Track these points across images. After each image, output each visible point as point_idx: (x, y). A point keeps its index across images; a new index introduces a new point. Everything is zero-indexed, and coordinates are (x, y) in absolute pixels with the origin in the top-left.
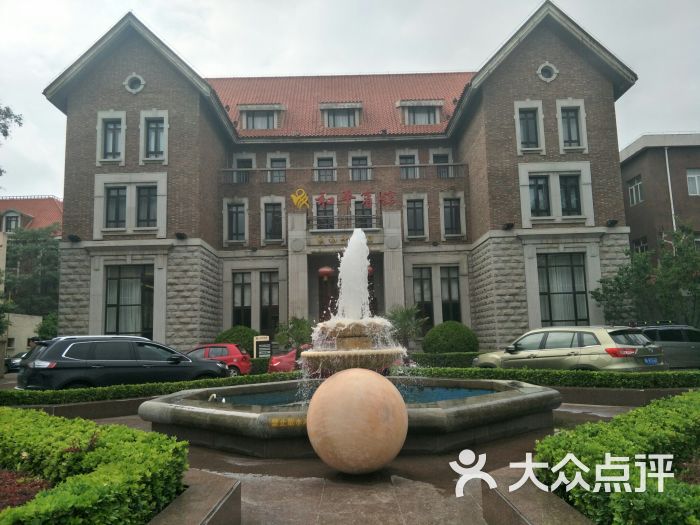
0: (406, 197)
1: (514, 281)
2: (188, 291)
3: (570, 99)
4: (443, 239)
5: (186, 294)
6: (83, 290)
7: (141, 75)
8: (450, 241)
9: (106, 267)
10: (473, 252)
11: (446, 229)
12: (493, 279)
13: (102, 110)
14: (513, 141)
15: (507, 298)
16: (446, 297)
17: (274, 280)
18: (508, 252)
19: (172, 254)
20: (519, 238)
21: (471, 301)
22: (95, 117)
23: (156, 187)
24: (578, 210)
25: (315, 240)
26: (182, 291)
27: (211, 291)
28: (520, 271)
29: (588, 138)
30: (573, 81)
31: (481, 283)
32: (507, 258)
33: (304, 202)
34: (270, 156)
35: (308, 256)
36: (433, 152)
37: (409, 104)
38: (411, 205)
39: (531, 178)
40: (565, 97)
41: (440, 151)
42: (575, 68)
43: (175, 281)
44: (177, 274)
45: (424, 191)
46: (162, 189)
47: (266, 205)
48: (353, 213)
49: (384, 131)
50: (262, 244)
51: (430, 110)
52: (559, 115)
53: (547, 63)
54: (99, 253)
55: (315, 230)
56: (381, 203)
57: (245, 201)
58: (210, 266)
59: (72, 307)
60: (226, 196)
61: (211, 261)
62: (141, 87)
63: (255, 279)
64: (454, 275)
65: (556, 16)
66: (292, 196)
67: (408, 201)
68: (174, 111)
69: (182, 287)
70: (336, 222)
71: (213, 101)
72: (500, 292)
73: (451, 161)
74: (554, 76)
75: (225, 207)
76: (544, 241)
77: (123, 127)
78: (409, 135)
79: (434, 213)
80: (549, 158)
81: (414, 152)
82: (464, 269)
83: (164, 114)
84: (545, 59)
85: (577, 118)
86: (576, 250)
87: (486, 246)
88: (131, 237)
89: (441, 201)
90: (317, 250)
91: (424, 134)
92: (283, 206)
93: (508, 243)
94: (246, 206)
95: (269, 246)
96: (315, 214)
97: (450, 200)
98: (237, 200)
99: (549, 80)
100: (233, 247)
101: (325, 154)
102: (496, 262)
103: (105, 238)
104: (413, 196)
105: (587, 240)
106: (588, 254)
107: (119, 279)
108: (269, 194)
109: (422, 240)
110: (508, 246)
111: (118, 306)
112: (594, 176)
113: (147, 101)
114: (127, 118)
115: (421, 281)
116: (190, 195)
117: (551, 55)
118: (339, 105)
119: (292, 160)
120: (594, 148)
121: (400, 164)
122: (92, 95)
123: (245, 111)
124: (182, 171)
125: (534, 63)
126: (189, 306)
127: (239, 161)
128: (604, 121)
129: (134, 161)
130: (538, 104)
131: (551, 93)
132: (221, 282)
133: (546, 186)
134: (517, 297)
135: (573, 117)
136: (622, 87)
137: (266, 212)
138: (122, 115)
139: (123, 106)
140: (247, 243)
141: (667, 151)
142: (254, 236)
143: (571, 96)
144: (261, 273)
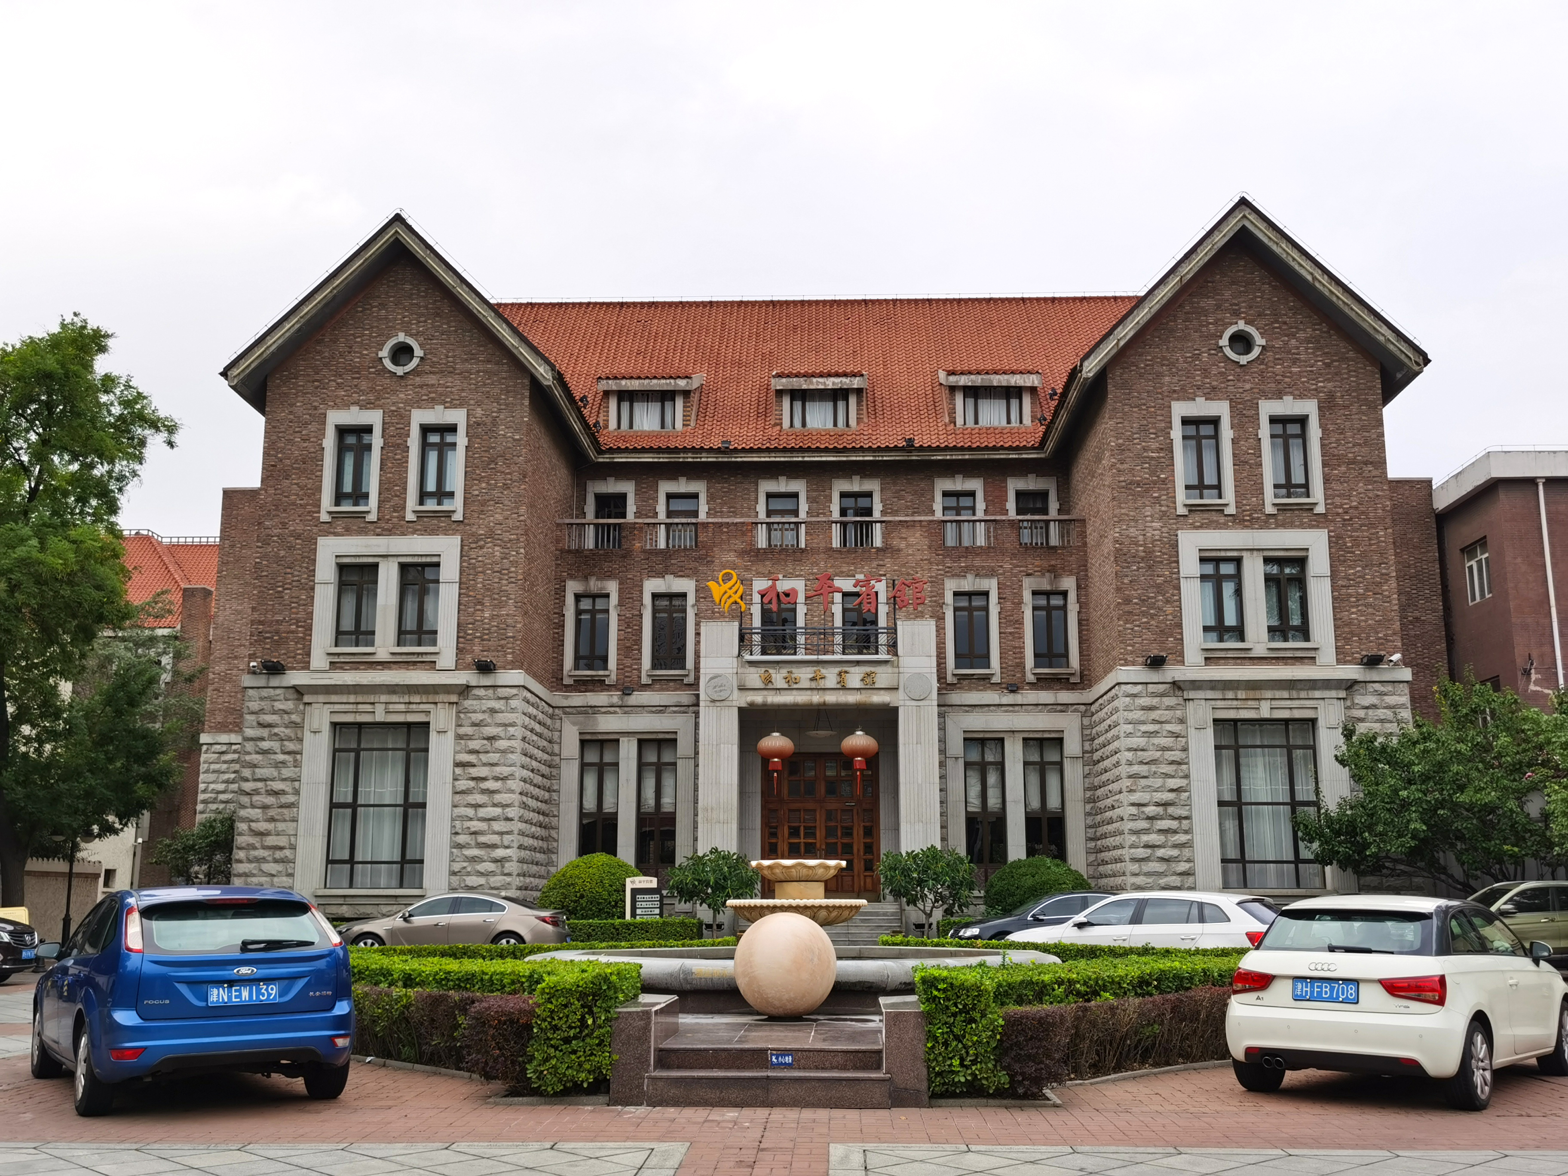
0: (951, 585)
1: (1167, 776)
2: (496, 779)
3: (1288, 399)
4: (1030, 678)
5: (490, 785)
6: (286, 773)
7: (411, 335)
8: (1042, 683)
9: (334, 725)
10: (1093, 708)
11: (1036, 655)
12: (1124, 770)
13: (336, 406)
14: (1168, 484)
15: (1151, 810)
16: (1035, 804)
17: (667, 758)
18: (1155, 715)
19: (467, 703)
20: (1177, 686)
21: (1088, 814)
22: (322, 420)
23: (437, 565)
24: (1304, 632)
25: (754, 677)
26: (484, 779)
27: (538, 779)
28: (1177, 755)
29: (1327, 480)
30: (1295, 362)
31: (1104, 777)
32: (1151, 728)
33: (736, 598)
34: (666, 487)
35: (740, 709)
36: (1014, 485)
37: (963, 380)
38: (964, 603)
39: (1203, 560)
40: (1279, 395)
41: (1030, 483)
42: (1301, 335)
43: (472, 758)
44: (475, 745)
45: (991, 573)
46: (450, 570)
47: (655, 596)
48: (838, 622)
49: (911, 441)
50: (645, 680)
51: (1010, 393)
52: (1265, 431)
53: (1241, 325)
54: (322, 698)
55: (758, 657)
56: (894, 602)
57: (612, 587)
58: (538, 728)
59: (265, 807)
60: (572, 577)
61: (541, 716)
62: (415, 362)
63: (628, 752)
64: (1052, 756)
65: (1260, 232)
66: (712, 584)
67: (956, 594)
68: (479, 412)
69: (483, 772)
70: (801, 639)
71: (558, 392)
72: (1136, 797)
73: (1053, 506)
74: (1256, 352)
75: (570, 600)
76: (1230, 694)
77: (377, 441)
78: (962, 449)
79: (1012, 621)
80: (1240, 521)
81: (976, 485)
82: (1072, 745)
83: (458, 416)
84: (1236, 314)
85: (1303, 436)
86: (1297, 714)
87: (1113, 699)
88: (382, 666)
89: (1027, 596)
90: (758, 698)
91: (994, 448)
92: (691, 599)
93: (1154, 695)
94: (614, 599)
95: (657, 683)
96: (757, 622)
97: (1048, 594)
98: (594, 585)
99: (1244, 360)
100: (583, 685)
101: (783, 485)
102: (1128, 735)
103: (334, 665)
104: (968, 584)
105: (1317, 694)
106: (1321, 724)
107: (357, 752)
108: (661, 575)
109: (986, 678)
110: (1155, 701)
111: (354, 806)
112: (1335, 561)
113: (424, 391)
114: (384, 423)
115: (982, 768)
116: (504, 582)
117: (1251, 307)
118: (815, 380)
119: (711, 498)
120: (1338, 500)
121: (945, 509)
122: (317, 377)
123: (613, 392)
124: (491, 534)
125: (1215, 323)
126: (498, 811)
127: (599, 498)
128: (1360, 445)
129: (395, 511)
130: (1221, 409)
131: (1248, 386)
132: (557, 758)
133: (1237, 578)
134: (1171, 810)
135: (1296, 436)
136: (1399, 376)
137: (655, 611)
138: (374, 418)
139: (378, 399)
140: (614, 677)
141: (1541, 488)
142: (628, 662)
143: (1291, 393)
144: (641, 742)
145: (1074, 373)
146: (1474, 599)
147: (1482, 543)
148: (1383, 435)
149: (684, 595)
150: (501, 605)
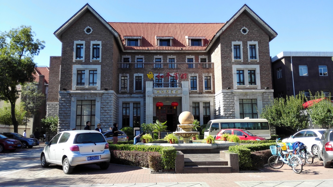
0: (190, 75)
1: (231, 109)
2: (109, 110)
3: (253, 41)
4: (204, 92)
5: (107, 111)
6: (68, 109)
7: (90, 27)
8: (207, 92)
9: (77, 100)
10: (216, 97)
11: (205, 88)
13: (76, 40)
14: (231, 56)
15: (228, 115)
16: (205, 114)
17: (138, 106)
19: (103, 96)
20: (232, 93)
22: (73, 43)
23: (96, 70)
24: (255, 83)
25: (156, 92)
27: (116, 110)
28: (232, 105)
29: (259, 56)
30: (254, 34)
32: (228, 100)
33: (152, 77)
34: (137, 57)
35: (153, 98)
36: (200, 57)
37: (192, 38)
38: (192, 78)
39: (237, 70)
40: (251, 40)
41: (203, 57)
42: (255, 29)
43: (104, 107)
44: (104, 104)
45: (197, 72)
46: (99, 71)
47: (136, 77)
48: (170, 81)
49: (182, 49)
50: (134, 92)
51: (199, 40)
52: (248, 47)
53: (244, 28)
54: (74, 95)
56: (181, 78)
57: (128, 75)
58: (115, 101)
60: (120, 73)
61: (116, 99)
62: (91, 32)
63: (131, 105)
64: (208, 105)
65: (248, 10)
66: (148, 74)
68: (104, 42)
69: (106, 109)
70: (163, 85)
71: (119, 38)
72: (225, 113)
73: (207, 61)
74: (247, 33)
75: (120, 77)
76: (242, 94)
77: (84, 47)
78: (191, 50)
79: (201, 81)
80: (244, 63)
81: (193, 57)
82: (212, 104)
83: (100, 42)
84: (244, 26)
85: (255, 48)
86: (254, 98)
88: (87, 89)
89: (204, 77)
90: (157, 96)
91: (197, 50)
92: (143, 77)
93: (228, 95)
94: (128, 77)
95: (136, 93)
97: (207, 77)
98: (125, 75)
99: (245, 34)
100: (123, 93)
101: (158, 57)
102: (224, 102)
103: (77, 90)
104: (193, 75)
105: (257, 94)
106: (258, 99)
107: (82, 105)
108: (137, 73)
109: (196, 92)
111: (81, 115)
112: (261, 71)
113: (93, 37)
114: (85, 43)
115: (195, 108)
116: (109, 74)
117: (246, 24)
119: (145, 59)
120: (261, 60)
121: (188, 61)
122: (72, 34)
123: (127, 39)
124: (107, 65)
125: (240, 27)
126: (109, 116)
127: (124, 59)
128: (265, 50)
129: (88, 60)
130: (241, 43)
131: (245, 39)
132: (118, 107)
133: (243, 73)
134: (231, 115)
135: (253, 48)
136: (272, 37)
137: (136, 79)
138: (83, 42)
139: (84, 39)
140: (128, 91)
141: (291, 58)
142: (131, 89)
143: (253, 40)
144: (133, 103)
145: (215, 36)
147: (280, 68)
148: (269, 48)
149: (141, 77)
150: (109, 78)
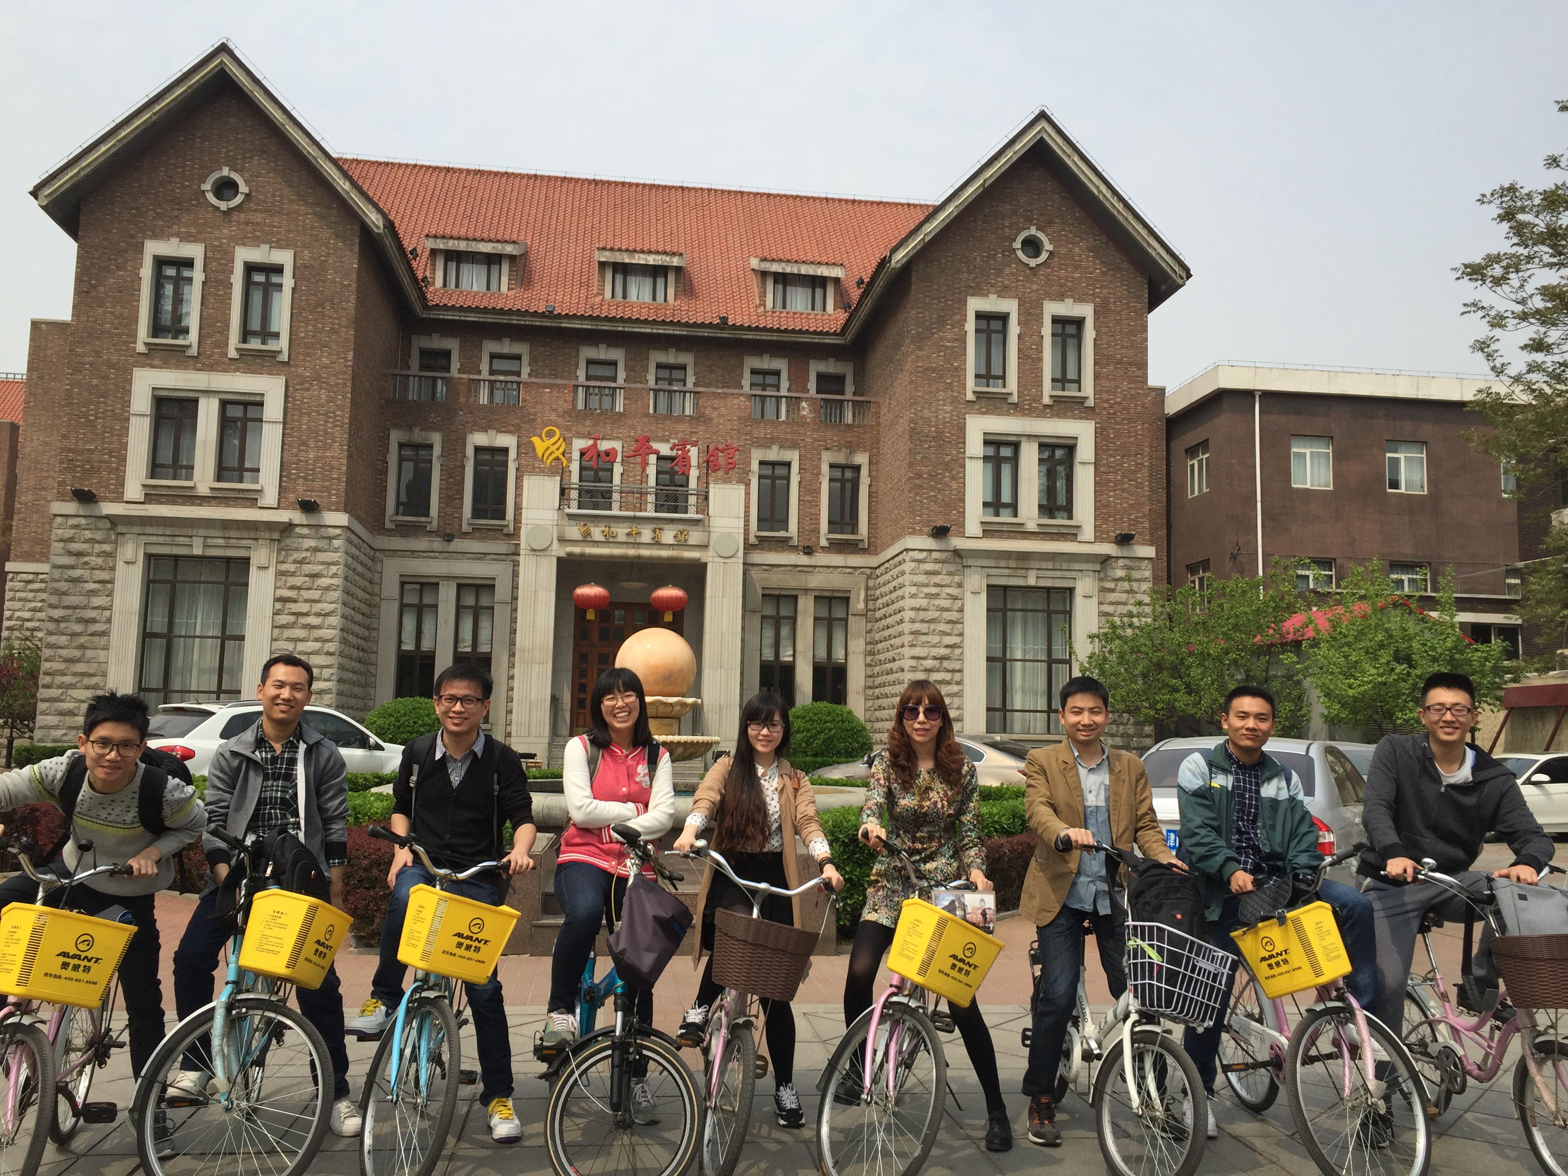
0: (757, 455)
1: (944, 633)
2: (318, 615)
3: (1069, 301)
4: (824, 543)
5: (312, 620)
6: (97, 601)
7: (235, 171)
8: (837, 547)
9: (149, 557)
10: (878, 572)
11: (830, 522)
12: (907, 627)
13: (155, 236)
14: (960, 371)
15: (929, 663)
16: (822, 654)
17: (484, 601)
18: (937, 579)
19: (289, 541)
20: (957, 553)
21: (868, 665)
22: (139, 250)
23: (261, 404)
24: (1068, 510)
25: (574, 531)
26: (305, 615)
27: (358, 617)
28: (954, 616)
29: (1097, 377)
30: (1076, 267)
31: (886, 633)
32: (933, 590)
33: (558, 454)
34: (490, 347)
35: (559, 559)
36: (816, 367)
37: (776, 268)
38: (768, 471)
39: (986, 443)
40: (1061, 297)
41: (831, 367)
42: (1084, 244)
43: (292, 594)
44: (297, 581)
45: (794, 446)
46: (273, 409)
47: (478, 450)
48: (652, 481)
49: (724, 320)
50: (465, 528)
51: (817, 283)
52: (1047, 329)
53: (1033, 231)
54: (136, 529)
55: (574, 510)
56: (709, 466)
57: (436, 439)
58: (360, 568)
59: (74, 635)
60: (396, 426)
61: (362, 557)
62: (239, 199)
63: (447, 596)
64: (839, 613)
65: (1056, 144)
66: (535, 440)
67: (762, 463)
68: (306, 254)
69: (304, 608)
70: (616, 496)
71: (388, 242)
72: (918, 651)
73: (849, 388)
74: (1044, 256)
75: (394, 448)
76: (1003, 563)
77: (198, 275)
78: (771, 330)
79: (809, 490)
80: (1022, 408)
81: (781, 364)
82: (858, 604)
83: (284, 257)
84: (1030, 221)
85: (1079, 337)
86: (1059, 584)
87: (900, 563)
88: (202, 500)
89: (825, 469)
90: (577, 550)
91: (800, 332)
92: (512, 454)
93: (936, 561)
94: (437, 450)
95: (476, 533)
96: (575, 478)
97: (843, 467)
98: (418, 436)
99: (1033, 262)
100: (405, 530)
101: (603, 353)
102: (913, 596)
103: (150, 497)
104: (773, 454)
105: (1077, 566)
106: (1079, 592)
107: (173, 584)
108: (485, 429)
109: (784, 541)
110: (937, 567)
111: (169, 638)
112: (1099, 450)
113: (250, 228)
114: (206, 257)
115: (777, 621)
116: (330, 425)
117: (1042, 215)
118: (637, 255)
119: (533, 361)
120: (1105, 396)
121: (752, 385)
122: (134, 204)
123: (440, 250)
124: (317, 377)
125: (1010, 227)
126: (318, 645)
127: (423, 353)
128: (1127, 347)
129: (216, 347)
130: (1010, 306)
131: (1035, 287)
132: (377, 599)
133: (1015, 461)
134: (946, 664)
135: (1072, 336)
136: (1163, 288)
137: (477, 464)
138: (195, 251)
139: (199, 232)
140: (435, 523)
141: (1257, 399)
142: (449, 510)
143: (1072, 297)
144: (459, 586)
145: (884, 262)
146: (1193, 492)
147: (1204, 445)
148: (1146, 340)
149: (505, 450)
150: (326, 447)
